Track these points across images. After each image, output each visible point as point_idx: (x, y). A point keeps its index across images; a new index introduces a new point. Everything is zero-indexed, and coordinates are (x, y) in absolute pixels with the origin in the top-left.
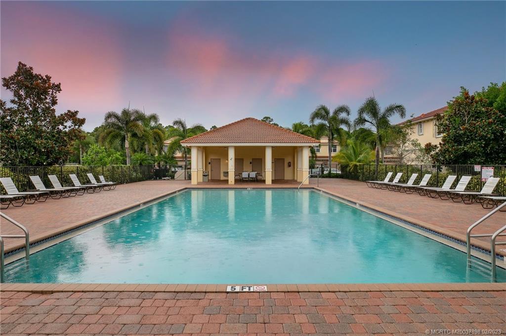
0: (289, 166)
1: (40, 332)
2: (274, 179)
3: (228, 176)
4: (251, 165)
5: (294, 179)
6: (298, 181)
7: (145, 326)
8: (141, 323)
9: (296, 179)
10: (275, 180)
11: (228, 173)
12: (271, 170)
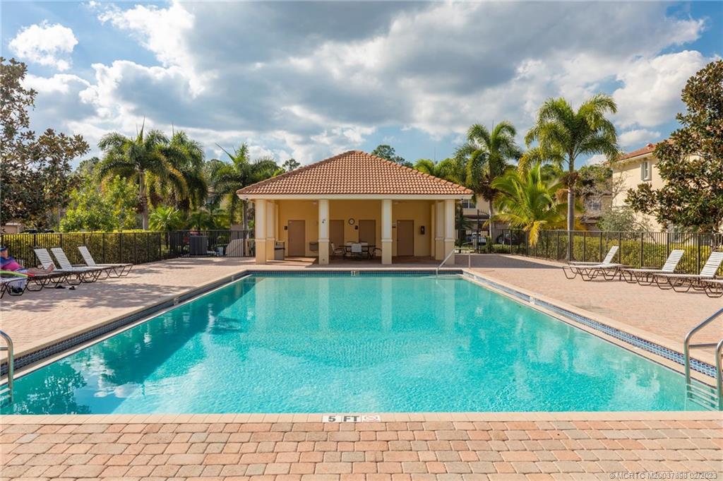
0: (423, 233)
1: (65, 475)
2: (395, 255)
3: (317, 250)
4: (357, 231)
5: (430, 256)
6: (437, 259)
7: (210, 467)
8: (204, 463)
9: (433, 255)
10: (398, 256)
11: (317, 244)
12: (391, 241)
